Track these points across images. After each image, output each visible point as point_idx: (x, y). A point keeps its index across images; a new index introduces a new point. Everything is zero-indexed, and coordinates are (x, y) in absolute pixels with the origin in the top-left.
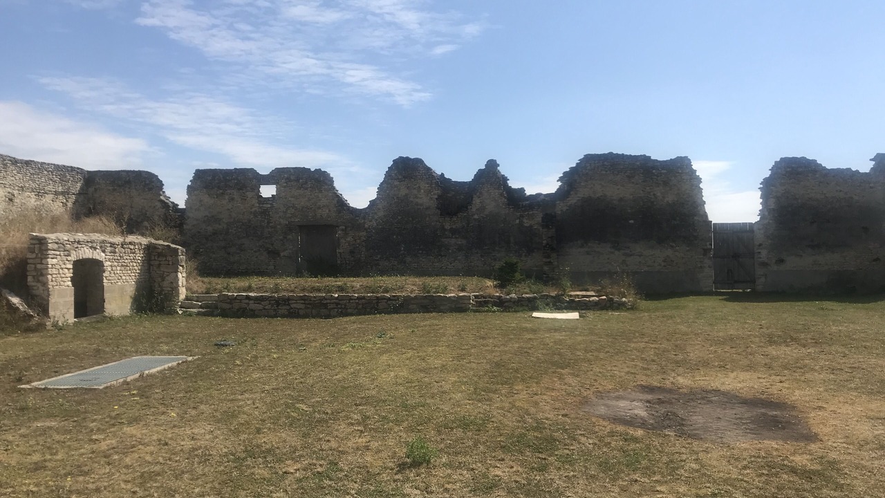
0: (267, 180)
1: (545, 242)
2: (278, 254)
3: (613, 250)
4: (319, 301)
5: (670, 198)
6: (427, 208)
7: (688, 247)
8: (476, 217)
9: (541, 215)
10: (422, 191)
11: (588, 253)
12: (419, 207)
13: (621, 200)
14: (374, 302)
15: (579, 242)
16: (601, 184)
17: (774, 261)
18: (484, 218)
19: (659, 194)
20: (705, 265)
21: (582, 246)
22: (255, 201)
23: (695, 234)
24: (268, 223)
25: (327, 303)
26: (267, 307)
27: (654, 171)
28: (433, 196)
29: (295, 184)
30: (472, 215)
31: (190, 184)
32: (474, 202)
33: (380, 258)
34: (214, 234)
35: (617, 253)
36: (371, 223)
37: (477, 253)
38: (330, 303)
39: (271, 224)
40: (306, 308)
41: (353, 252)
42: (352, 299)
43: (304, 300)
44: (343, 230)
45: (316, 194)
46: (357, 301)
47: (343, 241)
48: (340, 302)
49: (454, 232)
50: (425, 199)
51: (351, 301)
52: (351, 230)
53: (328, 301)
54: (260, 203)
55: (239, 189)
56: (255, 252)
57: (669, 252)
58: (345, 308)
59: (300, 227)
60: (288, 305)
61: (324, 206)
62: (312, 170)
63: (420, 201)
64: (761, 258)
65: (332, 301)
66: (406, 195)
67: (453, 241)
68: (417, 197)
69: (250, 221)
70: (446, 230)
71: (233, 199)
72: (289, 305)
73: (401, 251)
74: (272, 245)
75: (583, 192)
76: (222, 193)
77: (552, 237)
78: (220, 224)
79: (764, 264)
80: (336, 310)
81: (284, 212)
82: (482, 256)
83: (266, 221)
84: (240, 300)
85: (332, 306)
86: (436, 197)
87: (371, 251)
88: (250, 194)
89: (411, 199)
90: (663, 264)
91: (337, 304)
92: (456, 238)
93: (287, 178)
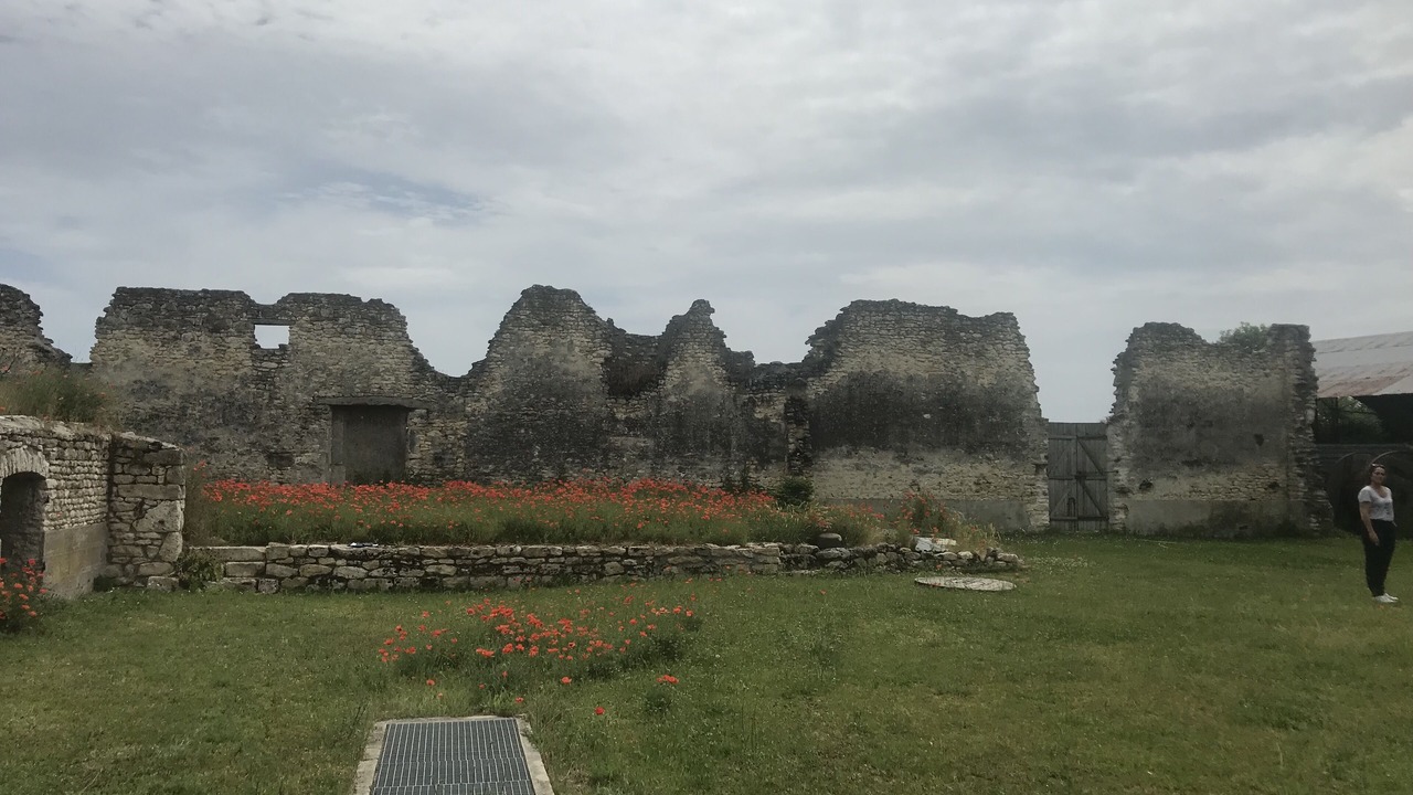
0: (270, 315)
1: (792, 447)
2: (290, 461)
3: (898, 464)
4: (485, 561)
5: (986, 380)
6: (586, 381)
7: (1012, 460)
8: (673, 399)
9: (783, 400)
10: (577, 349)
11: (858, 467)
12: (570, 378)
13: (911, 379)
14: (596, 560)
15: (843, 448)
16: (880, 352)
17: (1138, 485)
18: (685, 402)
19: (969, 373)
20: (1038, 490)
21: (848, 455)
22: (244, 356)
23: (1023, 440)
24: (271, 398)
25: (502, 564)
26: (375, 573)
27: (962, 334)
28: (596, 359)
29: (330, 325)
30: (666, 397)
31: (103, 315)
32: (669, 373)
33: (494, 471)
34: (152, 417)
35: (903, 467)
36: (478, 404)
37: (672, 464)
38: (508, 564)
39: (276, 402)
40: (458, 573)
41: (441, 459)
42: (553, 557)
43: (454, 558)
44: (421, 417)
45: (371, 347)
46: (562, 559)
47: (421, 436)
48: (531, 561)
49: (632, 424)
50: (582, 363)
51: (551, 560)
52: (438, 417)
53: (504, 560)
54: (254, 358)
55: (212, 331)
56: (241, 454)
57: (984, 469)
58: (537, 573)
59: (333, 407)
60: (419, 568)
61: (387, 370)
62: (365, 300)
63: (572, 368)
64: (1118, 481)
65: (513, 560)
66: (547, 355)
67: (631, 441)
68: (565, 360)
69: (232, 394)
70: (617, 421)
71: (197, 349)
72: (421, 567)
73: (534, 457)
74: (278, 441)
75: (850, 365)
76: (175, 338)
77: (804, 439)
78: (167, 398)
79: (1123, 491)
80: (520, 578)
81: (304, 378)
82: (681, 469)
83: (266, 394)
84: (317, 558)
85: (512, 569)
86: (602, 360)
87: (477, 456)
88: (234, 342)
89: (557, 363)
90: (974, 488)
91: (522, 566)
92: (636, 436)
93: (314, 314)
